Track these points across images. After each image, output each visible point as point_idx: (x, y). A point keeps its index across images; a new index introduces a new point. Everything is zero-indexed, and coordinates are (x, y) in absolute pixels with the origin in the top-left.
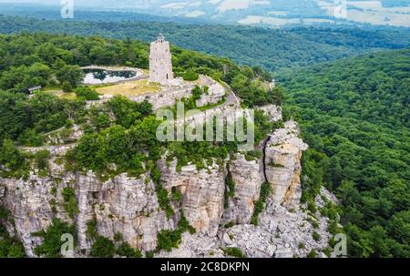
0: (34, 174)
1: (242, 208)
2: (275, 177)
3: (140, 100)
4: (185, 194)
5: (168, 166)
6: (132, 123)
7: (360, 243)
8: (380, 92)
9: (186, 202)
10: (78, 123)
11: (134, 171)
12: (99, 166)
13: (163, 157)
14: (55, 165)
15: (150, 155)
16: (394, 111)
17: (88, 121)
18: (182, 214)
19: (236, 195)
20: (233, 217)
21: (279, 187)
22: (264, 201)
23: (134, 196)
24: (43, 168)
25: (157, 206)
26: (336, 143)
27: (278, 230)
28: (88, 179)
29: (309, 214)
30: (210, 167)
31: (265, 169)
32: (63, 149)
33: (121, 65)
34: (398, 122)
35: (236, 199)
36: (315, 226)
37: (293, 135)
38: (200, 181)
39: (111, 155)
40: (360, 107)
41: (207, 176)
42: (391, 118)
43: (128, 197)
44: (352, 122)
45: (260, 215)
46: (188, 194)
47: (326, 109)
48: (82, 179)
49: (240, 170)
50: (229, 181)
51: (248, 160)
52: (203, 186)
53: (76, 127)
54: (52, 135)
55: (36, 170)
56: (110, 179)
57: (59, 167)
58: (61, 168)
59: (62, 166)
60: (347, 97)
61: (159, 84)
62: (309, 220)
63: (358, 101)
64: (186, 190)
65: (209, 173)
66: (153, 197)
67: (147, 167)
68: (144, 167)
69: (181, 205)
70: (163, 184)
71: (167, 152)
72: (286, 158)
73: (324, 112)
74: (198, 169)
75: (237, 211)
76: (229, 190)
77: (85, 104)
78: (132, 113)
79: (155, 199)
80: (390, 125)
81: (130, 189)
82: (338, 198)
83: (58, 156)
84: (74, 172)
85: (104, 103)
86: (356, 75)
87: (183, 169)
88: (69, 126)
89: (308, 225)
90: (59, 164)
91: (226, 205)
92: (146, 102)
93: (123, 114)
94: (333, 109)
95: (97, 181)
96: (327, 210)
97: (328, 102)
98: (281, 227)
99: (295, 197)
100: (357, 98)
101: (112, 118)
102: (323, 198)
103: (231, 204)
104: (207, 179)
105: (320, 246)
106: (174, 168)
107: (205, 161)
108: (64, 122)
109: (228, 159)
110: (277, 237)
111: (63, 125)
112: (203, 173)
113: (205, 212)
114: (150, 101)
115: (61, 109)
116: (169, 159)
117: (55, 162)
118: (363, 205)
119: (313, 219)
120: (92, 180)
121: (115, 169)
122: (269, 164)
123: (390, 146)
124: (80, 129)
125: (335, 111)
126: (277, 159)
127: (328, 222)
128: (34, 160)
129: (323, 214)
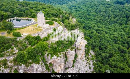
0: (3, 68)
1: (70, 63)
2: (79, 52)
3: (36, 35)
4: (53, 64)
5: (48, 57)
6: (35, 45)
7: (102, 70)
8: (102, 13)
9: (54, 66)
10: (16, 47)
11: (37, 62)
12: (25, 62)
13: (46, 54)
14: (10, 63)
15: (42, 54)
16: (106, 19)
17: (19, 46)
18: (53, 69)
19: (68, 60)
20: (67, 66)
21: (80, 55)
22: (75, 59)
23: (38, 70)
24: (5, 65)
25: (45, 70)
26: (92, 33)
27: (80, 68)
28: (22, 67)
29: (88, 61)
30: (61, 56)
31: (75, 50)
32: (12, 58)
33: (26, 17)
34: (107, 23)
35: (68, 61)
36: (89, 64)
37: (83, 39)
38: (58, 60)
39: (29, 58)
40: (97, 18)
41: (60, 59)
42: (105, 22)
43: (36, 70)
44: (95, 24)
45: (75, 64)
46: (54, 64)
47: (88, 19)
48: (20, 67)
49: (69, 54)
50: (66, 57)
51: (71, 50)
52: (59, 62)
53: (15, 49)
54: (7, 52)
55: (3, 67)
56: (30, 66)
57: (11, 64)
58: (12, 64)
59: (13, 64)
60: (93, 15)
61: (41, 27)
62: (88, 63)
63: (96, 16)
64: (54, 63)
65: (61, 58)
66: (44, 68)
67: (41, 59)
68: (40, 59)
69: (52, 67)
70: (47, 63)
71: (47, 52)
72: (81, 47)
73: (87, 20)
74: (57, 57)
75: (68, 64)
76: (66, 59)
77: (17, 39)
78: (34, 41)
79: (45, 68)
80: (105, 24)
81: (37, 68)
82: (94, 53)
83: (10, 60)
84: (17, 65)
85: (24, 38)
86: (95, 6)
87: (53, 58)
88: (12, 48)
89: (88, 65)
90: (11, 63)
91: (65, 63)
92: (38, 36)
93: (31, 42)
94: (89, 19)
95: (26, 68)
96: (92, 58)
97: (88, 16)
98: (81, 67)
99: (84, 56)
100: (96, 15)
101: (27, 43)
102: (91, 54)
103: (67, 63)
104: (60, 60)
105: (91, 71)
106: (50, 58)
107: (59, 53)
108: (11, 47)
109: (66, 51)
110: (80, 70)
111: (10, 48)
112: (59, 58)
113: (60, 67)
114: (40, 36)
115: (9, 42)
116: (48, 55)
117: (9, 62)
118: (101, 55)
119: (89, 62)
120: (24, 67)
121: (31, 62)
122: (77, 49)
123: (106, 33)
124: (17, 49)
125: (90, 19)
126: (79, 47)
127: (93, 62)
128: (2, 63)
129: (91, 60)
